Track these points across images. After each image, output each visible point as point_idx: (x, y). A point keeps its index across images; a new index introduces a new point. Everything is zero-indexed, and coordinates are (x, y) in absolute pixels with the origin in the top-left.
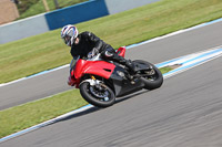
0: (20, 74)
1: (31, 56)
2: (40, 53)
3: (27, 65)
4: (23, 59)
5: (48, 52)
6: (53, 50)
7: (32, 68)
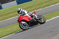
0: (40, 8)
1: (43, 3)
2: (46, 2)
3: (42, 5)
4: (41, 4)
5: (48, 2)
6: (49, 1)
7: (43, 6)
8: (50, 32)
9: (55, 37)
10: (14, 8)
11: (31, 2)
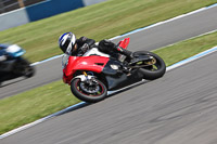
3: (121, 24)
4: (117, 18)
6: (146, 8)
7: (124, 27)
8: (152, 121)
9: (169, 138)
10: (19, 33)
11: (81, 13)
